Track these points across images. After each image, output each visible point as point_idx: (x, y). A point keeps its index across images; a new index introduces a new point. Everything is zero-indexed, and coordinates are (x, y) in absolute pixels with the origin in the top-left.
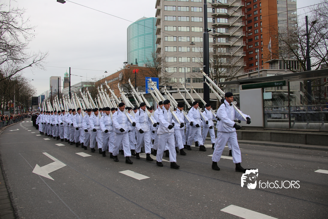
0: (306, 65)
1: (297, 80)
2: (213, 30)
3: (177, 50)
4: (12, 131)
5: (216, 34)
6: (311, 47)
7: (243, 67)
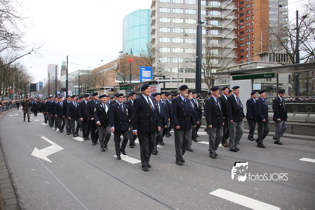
0: (295, 58)
1: (286, 72)
2: (206, 22)
3: (171, 40)
4: (11, 115)
5: (209, 26)
6: (301, 41)
7: (234, 59)
